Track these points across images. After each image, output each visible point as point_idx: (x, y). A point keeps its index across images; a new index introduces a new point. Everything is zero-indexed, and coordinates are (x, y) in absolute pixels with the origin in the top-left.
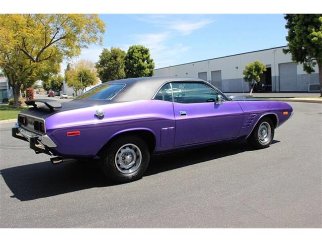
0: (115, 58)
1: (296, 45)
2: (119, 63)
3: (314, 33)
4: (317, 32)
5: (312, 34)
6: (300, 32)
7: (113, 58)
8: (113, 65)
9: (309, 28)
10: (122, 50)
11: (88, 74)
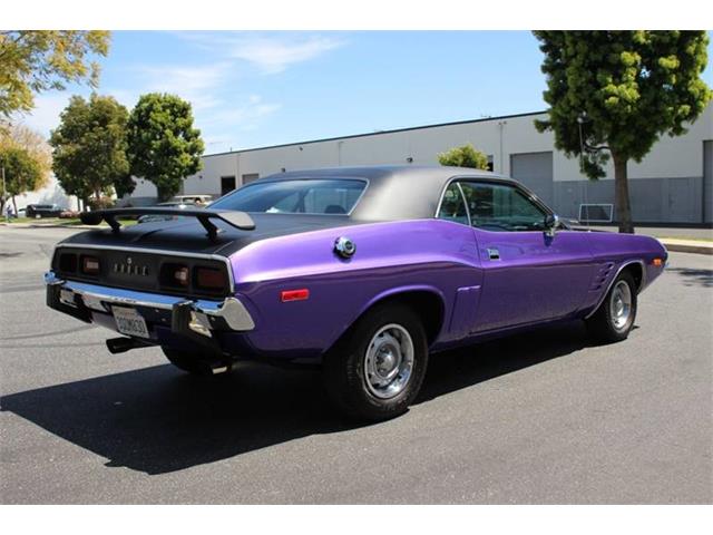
0: (104, 122)
1: (569, 112)
2: (114, 138)
3: (612, 88)
4: (617, 85)
5: (607, 88)
6: (579, 83)
7: (97, 123)
8: (99, 140)
9: (599, 75)
10: (121, 103)
11: (21, 160)
